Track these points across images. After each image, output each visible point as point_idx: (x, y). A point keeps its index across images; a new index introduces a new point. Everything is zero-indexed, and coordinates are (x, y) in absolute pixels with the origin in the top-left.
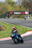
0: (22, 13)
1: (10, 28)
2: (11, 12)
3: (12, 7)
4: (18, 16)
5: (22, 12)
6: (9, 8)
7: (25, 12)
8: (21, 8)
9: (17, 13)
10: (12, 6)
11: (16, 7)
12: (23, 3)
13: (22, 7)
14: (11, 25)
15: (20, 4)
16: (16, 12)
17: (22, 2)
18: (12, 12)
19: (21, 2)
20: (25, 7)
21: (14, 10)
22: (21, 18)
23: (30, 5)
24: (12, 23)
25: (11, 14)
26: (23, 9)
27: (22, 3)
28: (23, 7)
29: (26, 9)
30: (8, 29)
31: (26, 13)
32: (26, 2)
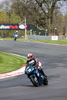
5: (13, 25)
13: (12, 15)
19: (11, 4)
20: (18, 13)
23: (29, 10)
27: (12, 7)
28: (14, 13)
29: (22, 18)
32: (21, 3)
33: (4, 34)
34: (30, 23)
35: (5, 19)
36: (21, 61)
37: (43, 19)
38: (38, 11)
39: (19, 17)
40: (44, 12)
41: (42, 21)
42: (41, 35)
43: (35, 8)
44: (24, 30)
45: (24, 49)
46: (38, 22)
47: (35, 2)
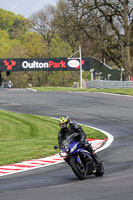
0: (56, 65)
2: (9, 60)
3: (14, 42)
5: (57, 60)
6: (1, 45)
8: (49, 42)
9: (35, 65)
10: (12, 38)
11: (28, 41)
12: (60, 22)
13: (53, 40)
14: (12, 117)
15: (48, 27)
16: (30, 61)
17: (55, 20)
18: (14, 60)
19: (50, 18)
21: (22, 52)
22: (54, 85)
23: (88, 30)
24: (15, 108)
26: (60, 48)
27: (54, 24)
29: (73, 46)
31: (73, 63)
32: (71, 16)
33: (39, 79)
34: (90, 56)
35: (41, 48)
37: (116, 47)
38: (105, 31)
39: (67, 44)
40: (117, 33)
41: (112, 51)
42: (111, 79)
43: (99, 26)
44: (78, 69)
45: (78, 109)
46: (104, 54)
47: (99, 14)
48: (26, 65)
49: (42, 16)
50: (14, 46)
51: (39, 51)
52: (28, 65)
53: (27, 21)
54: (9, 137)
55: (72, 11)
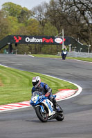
0: (47, 41)
1: (15, 80)
3: (21, 25)
4: (37, 49)
5: (48, 38)
6: (12, 26)
7: (54, 38)
8: (44, 26)
9: (33, 40)
10: (19, 22)
11: (30, 24)
12: (51, 13)
13: (46, 24)
14: (18, 73)
16: (31, 38)
19: (45, 10)
20: (54, 23)
21: (26, 32)
22: (45, 53)
23: (68, 19)
24: (20, 67)
25: (17, 41)
26: (50, 29)
27: (47, 14)
28: (49, 23)
30: (8, 81)
32: (58, 10)
34: (69, 36)
35: (38, 30)
36: (57, 84)
37: (86, 31)
38: (79, 21)
39: (55, 28)
40: (87, 22)
41: (84, 33)
42: (82, 51)
43: (76, 17)
45: (60, 70)
46: (79, 35)
47: (76, 9)
48: (28, 40)
49: (40, 9)
50: (21, 27)
51: (37, 31)
52: (29, 40)
53: (30, 12)
54: (15, 86)
55: (59, 6)
